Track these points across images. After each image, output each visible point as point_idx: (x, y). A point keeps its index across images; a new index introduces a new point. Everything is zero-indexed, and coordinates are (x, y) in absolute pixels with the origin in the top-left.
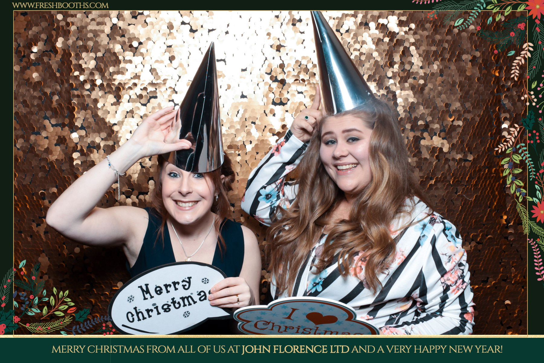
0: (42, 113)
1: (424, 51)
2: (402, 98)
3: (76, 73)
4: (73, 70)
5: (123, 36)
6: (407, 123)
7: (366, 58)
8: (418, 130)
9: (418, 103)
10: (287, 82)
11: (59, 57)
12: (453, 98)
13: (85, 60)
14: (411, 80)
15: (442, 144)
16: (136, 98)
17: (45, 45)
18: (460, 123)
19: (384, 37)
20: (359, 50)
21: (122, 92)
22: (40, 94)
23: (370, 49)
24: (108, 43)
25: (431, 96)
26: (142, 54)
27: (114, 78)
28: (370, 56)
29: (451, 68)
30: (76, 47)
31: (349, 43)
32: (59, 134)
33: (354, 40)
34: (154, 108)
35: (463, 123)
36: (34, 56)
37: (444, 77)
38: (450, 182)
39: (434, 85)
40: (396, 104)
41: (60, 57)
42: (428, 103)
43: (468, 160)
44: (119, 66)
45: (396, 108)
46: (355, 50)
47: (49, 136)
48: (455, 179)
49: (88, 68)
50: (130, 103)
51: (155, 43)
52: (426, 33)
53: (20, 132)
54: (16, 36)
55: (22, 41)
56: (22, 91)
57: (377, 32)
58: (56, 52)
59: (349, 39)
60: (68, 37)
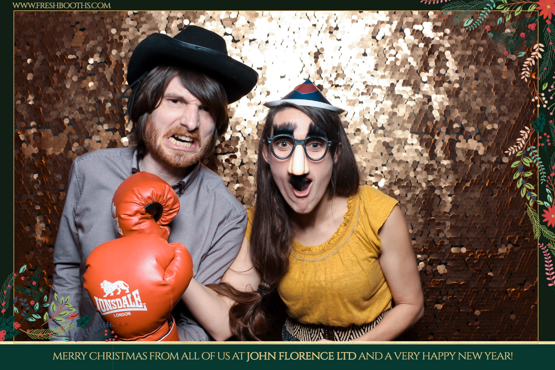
0: (96, 119)
1: (459, 55)
2: (438, 102)
6: (442, 126)
7: (402, 63)
8: (454, 133)
9: (453, 107)
10: (324, 87)
11: (112, 67)
12: (489, 101)
14: (446, 85)
15: (478, 147)
17: (100, 57)
18: (496, 126)
19: (419, 42)
20: (395, 56)
22: (95, 102)
23: (406, 55)
25: (466, 100)
28: (405, 61)
29: (486, 72)
31: (385, 49)
32: (110, 138)
33: (389, 46)
35: (499, 126)
36: (90, 67)
37: (479, 81)
38: (486, 184)
39: (470, 89)
40: (431, 108)
41: (114, 67)
42: (464, 107)
43: (504, 163)
45: (431, 111)
46: (390, 55)
47: (102, 140)
48: (490, 181)
52: (461, 38)
53: (75, 137)
54: (75, 50)
55: (79, 53)
56: (79, 99)
57: (412, 38)
58: (110, 63)
59: (385, 46)
60: (121, 49)
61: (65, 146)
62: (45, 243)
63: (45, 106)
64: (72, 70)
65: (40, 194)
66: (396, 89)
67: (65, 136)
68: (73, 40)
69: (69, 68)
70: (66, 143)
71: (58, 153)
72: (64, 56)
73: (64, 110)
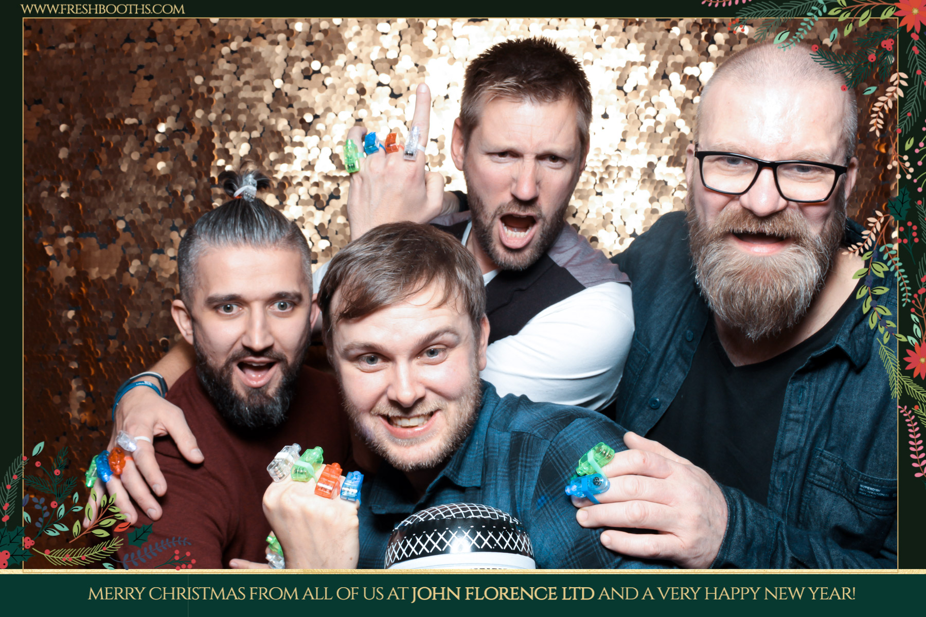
0: (169, 222)
3: (221, 162)
4: (216, 158)
5: (291, 106)
7: (666, 129)
11: (196, 137)
13: (235, 142)
16: (308, 200)
17: (176, 121)
19: (694, 95)
20: (655, 118)
21: (288, 191)
22: (166, 194)
23: (673, 116)
24: (268, 117)
26: (318, 133)
27: (276, 168)
28: (671, 127)
30: (221, 124)
31: (638, 106)
33: (645, 102)
34: (335, 214)
36: (160, 138)
41: (198, 138)
44: (283, 151)
46: (647, 117)
49: (238, 155)
50: (300, 207)
51: (339, 115)
53: (135, 251)
54: (137, 110)
55: (144, 116)
56: (142, 189)
57: (683, 88)
58: (192, 131)
59: (638, 101)
60: (210, 108)
61: (118, 265)
62: (85, 423)
63: (87, 200)
64: (131, 142)
65: (77, 342)
66: (656, 170)
67: (119, 249)
68: (134, 94)
69: (126, 140)
70: (120, 259)
71: (106, 277)
72: (117, 120)
73: (118, 207)
